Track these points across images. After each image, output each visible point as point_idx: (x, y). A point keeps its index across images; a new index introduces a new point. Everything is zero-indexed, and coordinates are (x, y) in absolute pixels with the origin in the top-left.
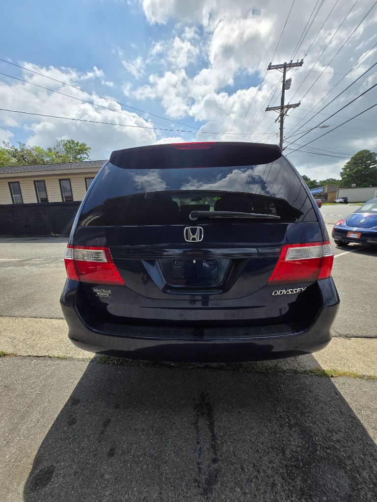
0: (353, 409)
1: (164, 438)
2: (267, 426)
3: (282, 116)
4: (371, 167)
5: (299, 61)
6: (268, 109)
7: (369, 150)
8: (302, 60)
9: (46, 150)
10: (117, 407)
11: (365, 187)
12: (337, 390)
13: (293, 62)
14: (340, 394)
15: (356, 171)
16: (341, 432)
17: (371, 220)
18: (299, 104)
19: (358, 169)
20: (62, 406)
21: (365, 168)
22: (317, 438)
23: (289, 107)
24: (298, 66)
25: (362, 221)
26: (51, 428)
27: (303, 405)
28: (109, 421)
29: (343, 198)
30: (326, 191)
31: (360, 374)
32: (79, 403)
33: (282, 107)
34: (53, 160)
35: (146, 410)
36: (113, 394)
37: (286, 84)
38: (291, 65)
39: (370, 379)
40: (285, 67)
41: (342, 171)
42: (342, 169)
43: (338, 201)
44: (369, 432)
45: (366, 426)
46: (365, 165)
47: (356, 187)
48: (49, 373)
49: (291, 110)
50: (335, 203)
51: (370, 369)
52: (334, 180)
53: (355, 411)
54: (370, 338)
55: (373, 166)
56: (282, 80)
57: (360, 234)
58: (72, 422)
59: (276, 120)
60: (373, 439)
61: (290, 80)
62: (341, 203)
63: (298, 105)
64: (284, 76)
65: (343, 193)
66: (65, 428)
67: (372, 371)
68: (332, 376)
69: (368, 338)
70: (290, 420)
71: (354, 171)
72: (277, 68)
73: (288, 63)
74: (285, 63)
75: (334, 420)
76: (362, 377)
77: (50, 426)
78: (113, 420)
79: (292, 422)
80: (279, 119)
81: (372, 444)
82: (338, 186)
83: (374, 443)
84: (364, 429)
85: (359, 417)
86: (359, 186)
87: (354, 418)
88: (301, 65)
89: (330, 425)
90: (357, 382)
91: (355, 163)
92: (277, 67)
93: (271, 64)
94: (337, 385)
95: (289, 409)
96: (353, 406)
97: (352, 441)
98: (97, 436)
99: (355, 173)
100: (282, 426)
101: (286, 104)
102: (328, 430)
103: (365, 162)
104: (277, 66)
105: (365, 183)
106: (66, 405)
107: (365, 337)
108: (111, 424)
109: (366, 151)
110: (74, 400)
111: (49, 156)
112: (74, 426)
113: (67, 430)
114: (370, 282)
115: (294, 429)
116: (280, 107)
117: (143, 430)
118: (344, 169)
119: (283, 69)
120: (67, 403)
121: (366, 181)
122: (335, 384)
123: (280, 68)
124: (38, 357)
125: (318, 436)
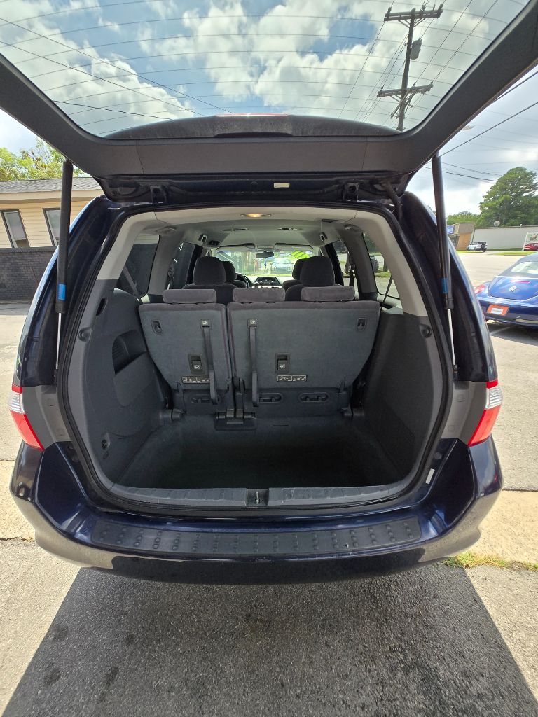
0: (500, 630)
1: (205, 704)
2: (370, 671)
3: (403, 106)
4: (524, 195)
5: (437, 8)
6: (381, 94)
7: (524, 167)
8: (441, 6)
9: (18, 154)
10: (130, 640)
11: (512, 225)
12: (476, 592)
13: (426, 9)
14: (480, 600)
15: (503, 202)
16: (482, 675)
17: (525, 287)
18: (431, 86)
19: (506, 199)
20: (37, 644)
21: (516, 196)
22: (447, 692)
23: (415, 90)
24: (434, 16)
25: (512, 289)
26: (15, 694)
27: (425, 625)
28: (115, 671)
29: (480, 243)
30: (457, 232)
31: (508, 559)
32: (65, 636)
33: (404, 91)
34: (32, 173)
35: (177, 644)
36: (126, 614)
37: (413, 49)
38: (423, 15)
39: (523, 568)
40: (413, 17)
41: (482, 200)
42: (483, 197)
43: (472, 247)
44: (525, 676)
45: (520, 663)
46: (517, 193)
47: (500, 227)
48: (20, 574)
49: (417, 95)
50: (468, 250)
51: (522, 549)
52: (470, 214)
53: (503, 633)
54: (522, 490)
55: (527, 194)
56: (407, 42)
57: (507, 309)
58: (51, 679)
59: (392, 115)
60: (532, 690)
61: (419, 43)
62: (476, 250)
63: (427, 88)
64: (410, 35)
65: (481, 235)
66: (39, 692)
67: (526, 553)
68: (467, 566)
69: (517, 490)
70: (405, 657)
71: (500, 200)
72: (399, 19)
73: (418, 9)
74: (414, 10)
75: (472, 652)
76: (511, 566)
77: (13, 689)
78: (122, 669)
79: (409, 661)
80: (398, 112)
81: (530, 701)
82: (475, 224)
83: (534, 698)
84: (517, 669)
85: (509, 644)
86: (505, 224)
87: (502, 647)
88: (438, 16)
89: (467, 663)
90: (505, 575)
91: (503, 189)
92: (400, 17)
93: (390, 9)
94: (474, 583)
95: (403, 634)
96: (499, 623)
97: (502, 695)
98: (92, 706)
99: (500, 205)
100: (393, 669)
101: (410, 85)
102: (464, 674)
103: (517, 187)
104: (400, 14)
105: (513, 221)
106: (45, 641)
107: (514, 490)
108: (119, 678)
109: (521, 169)
110: (58, 632)
111: (25, 166)
112: (54, 687)
113: (43, 696)
114: (518, 388)
115: (411, 675)
116: (400, 90)
117: (171, 688)
118: (486, 197)
119: (409, 20)
120: (47, 637)
121: (514, 217)
122: (472, 580)
123: (405, 19)
124: (4, 539)
125: (448, 688)
